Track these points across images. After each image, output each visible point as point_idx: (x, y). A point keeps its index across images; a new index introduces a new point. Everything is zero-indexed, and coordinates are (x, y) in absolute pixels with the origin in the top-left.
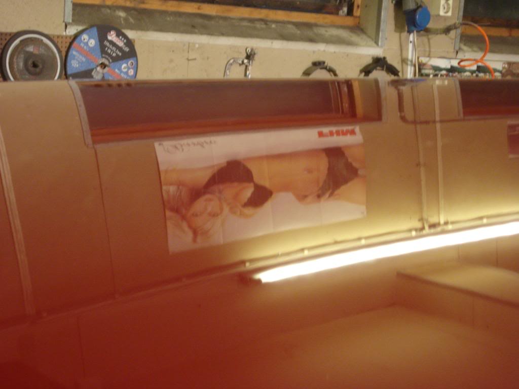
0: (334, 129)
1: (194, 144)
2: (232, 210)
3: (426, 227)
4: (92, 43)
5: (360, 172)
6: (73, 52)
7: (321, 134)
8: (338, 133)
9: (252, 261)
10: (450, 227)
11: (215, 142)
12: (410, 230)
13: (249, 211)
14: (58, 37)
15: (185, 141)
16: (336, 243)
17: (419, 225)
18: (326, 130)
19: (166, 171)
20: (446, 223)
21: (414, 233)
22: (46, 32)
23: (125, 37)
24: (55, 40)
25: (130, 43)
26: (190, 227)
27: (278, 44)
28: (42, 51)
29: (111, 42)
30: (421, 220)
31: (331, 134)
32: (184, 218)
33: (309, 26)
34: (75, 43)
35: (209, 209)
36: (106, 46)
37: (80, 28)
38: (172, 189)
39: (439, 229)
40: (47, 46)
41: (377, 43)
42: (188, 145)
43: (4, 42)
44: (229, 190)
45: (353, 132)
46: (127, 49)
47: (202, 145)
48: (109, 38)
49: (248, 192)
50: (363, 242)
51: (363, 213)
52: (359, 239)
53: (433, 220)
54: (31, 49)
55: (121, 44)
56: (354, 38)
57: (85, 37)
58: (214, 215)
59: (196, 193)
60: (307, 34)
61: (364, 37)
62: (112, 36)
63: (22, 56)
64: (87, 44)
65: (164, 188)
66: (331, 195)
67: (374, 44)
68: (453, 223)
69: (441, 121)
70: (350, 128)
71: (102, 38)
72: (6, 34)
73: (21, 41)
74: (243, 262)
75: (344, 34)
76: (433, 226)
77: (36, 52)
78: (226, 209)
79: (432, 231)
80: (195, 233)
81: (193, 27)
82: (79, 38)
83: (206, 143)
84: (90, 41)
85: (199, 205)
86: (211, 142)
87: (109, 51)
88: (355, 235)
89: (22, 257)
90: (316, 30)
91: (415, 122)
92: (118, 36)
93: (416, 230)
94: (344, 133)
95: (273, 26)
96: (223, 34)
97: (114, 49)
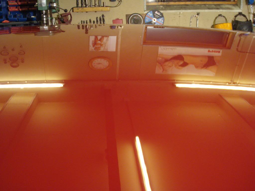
0: (214, 50)
1: (170, 49)
2: (175, 66)
3: (232, 83)
4: (151, 15)
5: (217, 64)
6: (146, 17)
7: (209, 51)
8: (214, 52)
9: (177, 80)
10: (239, 85)
11: (176, 49)
12: (227, 83)
13: (180, 67)
14: (142, 14)
15: (168, 47)
16: (203, 81)
17: (230, 82)
18: (211, 50)
19: (160, 55)
20: (239, 83)
21: (227, 84)
22: (139, 13)
23: (160, 12)
24: (142, 15)
25: (162, 14)
26: (163, 68)
27: (207, 11)
28: (138, 18)
29: (156, 14)
30: (231, 81)
31: (212, 51)
32: (161, 65)
33: (219, 5)
34: (147, 15)
35: (169, 65)
36: (155, 15)
37: (148, 11)
38: (160, 59)
39: (236, 84)
40: (139, 17)
41: (240, 8)
42: (168, 49)
43: (129, 17)
44: (176, 62)
45: (219, 52)
46: (161, 15)
47: (172, 49)
48: (156, 13)
49: (181, 63)
50: (211, 83)
51: (214, 75)
52: (210, 82)
53: (235, 81)
54: (135, 18)
55: (159, 14)
56: (233, 7)
57: (149, 13)
58: (170, 67)
59: (167, 60)
60: (218, 7)
61: (237, 7)
62: (156, 12)
63: (133, 19)
64: (149, 15)
65: (158, 58)
66: (206, 68)
67: (239, 9)
68: (241, 84)
69: (249, 53)
70: (219, 50)
71: (154, 13)
72: (129, 15)
73: (133, 16)
74: (174, 80)
75: (230, 6)
76: (234, 83)
77: (136, 18)
78: (174, 66)
79: (233, 84)
80: (163, 70)
81: (181, 8)
82: (147, 14)
83: (174, 49)
84: (151, 14)
85: (167, 63)
86: (175, 49)
87: (156, 16)
88: (209, 80)
89: (118, 66)
90: (221, 6)
91: (240, 52)
92: (158, 12)
93: (229, 83)
94: (216, 52)
95: (207, 6)
96: (189, 9)
97: (157, 16)
